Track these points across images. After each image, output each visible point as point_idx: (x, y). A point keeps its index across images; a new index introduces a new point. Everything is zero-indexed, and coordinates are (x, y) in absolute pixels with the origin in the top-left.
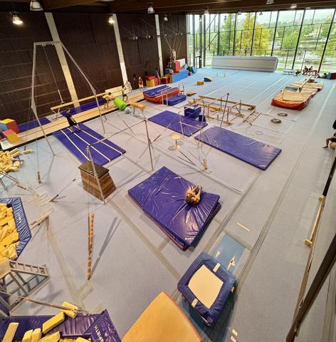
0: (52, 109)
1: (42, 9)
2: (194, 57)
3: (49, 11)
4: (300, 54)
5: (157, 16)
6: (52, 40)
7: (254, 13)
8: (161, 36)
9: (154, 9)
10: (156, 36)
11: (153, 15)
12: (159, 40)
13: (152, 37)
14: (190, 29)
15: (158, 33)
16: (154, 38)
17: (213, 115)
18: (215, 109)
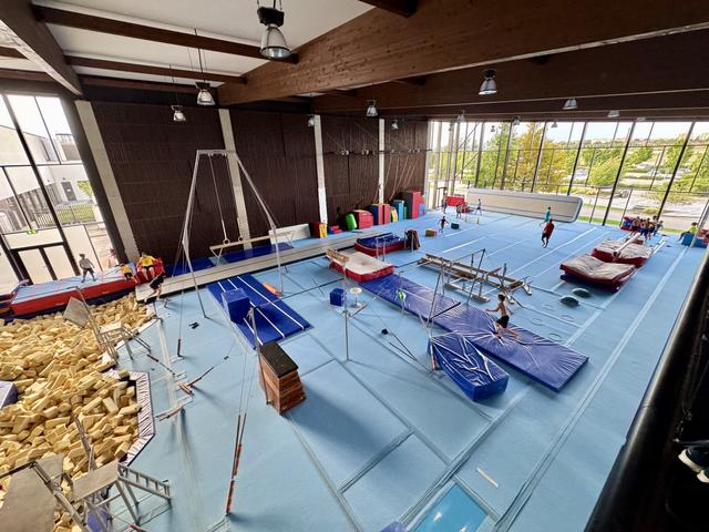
0: (212, 248)
1: (213, 103)
2: (436, 188)
3: (225, 107)
4: (621, 196)
5: (382, 122)
6: (224, 148)
7: (543, 124)
8: (386, 152)
9: (377, 111)
10: (378, 152)
11: (376, 119)
12: (382, 158)
13: (371, 152)
14: (433, 143)
15: (382, 148)
16: (374, 154)
17: (457, 283)
18: (459, 272)
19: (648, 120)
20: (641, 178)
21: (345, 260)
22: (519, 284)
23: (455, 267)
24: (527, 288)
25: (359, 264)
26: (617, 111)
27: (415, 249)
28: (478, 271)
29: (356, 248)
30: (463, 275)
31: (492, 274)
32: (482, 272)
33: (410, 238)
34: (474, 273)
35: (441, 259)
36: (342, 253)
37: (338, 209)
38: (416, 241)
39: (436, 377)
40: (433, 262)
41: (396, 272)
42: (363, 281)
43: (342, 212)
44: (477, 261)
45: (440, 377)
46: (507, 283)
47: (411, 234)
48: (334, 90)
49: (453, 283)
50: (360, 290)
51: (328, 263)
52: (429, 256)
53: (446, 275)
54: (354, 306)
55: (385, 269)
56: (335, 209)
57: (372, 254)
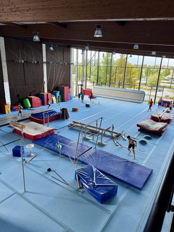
2: (77, 85)
4: (160, 91)
5: (44, 46)
7: (126, 55)
8: (47, 63)
10: (42, 63)
11: (40, 44)
12: (45, 66)
13: (38, 62)
14: (74, 60)
15: (45, 60)
16: (40, 63)
17: (90, 136)
18: (91, 130)
19: (166, 57)
20: (167, 83)
21: (23, 127)
22: (120, 135)
23: (88, 128)
24: (124, 137)
25: (33, 129)
26: (155, 52)
27: (67, 118)
28: (100, 129)
29: (30, 119)
30: (93, 132)
31: (107, 130)
32: (102, 129)
33: (63, 112)
34: (98, 130)
35: (80, 124)
36: (21, 123)
37: (18, 96)
38: (67, 114)
39: (80, 193)
40: (76, 126)
41: (56, 132)
42: (35, 139)
43: (21, 97)
44: (99, 124)
45: (83, 193)
46: (114, 135)
47: (64, 110)
48: (11, 23)
49: (87, 137)
50: (33, 145)
51: (11, 130)
52: (74, 122)
53: (84, 132)
54: (29, 156)
55: (49, 131)
56: (16, 95)
57: (41, 123)
